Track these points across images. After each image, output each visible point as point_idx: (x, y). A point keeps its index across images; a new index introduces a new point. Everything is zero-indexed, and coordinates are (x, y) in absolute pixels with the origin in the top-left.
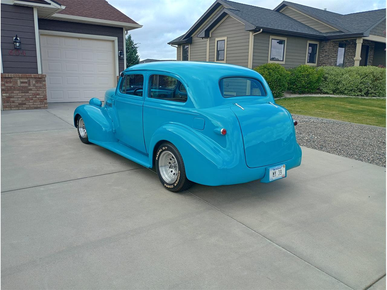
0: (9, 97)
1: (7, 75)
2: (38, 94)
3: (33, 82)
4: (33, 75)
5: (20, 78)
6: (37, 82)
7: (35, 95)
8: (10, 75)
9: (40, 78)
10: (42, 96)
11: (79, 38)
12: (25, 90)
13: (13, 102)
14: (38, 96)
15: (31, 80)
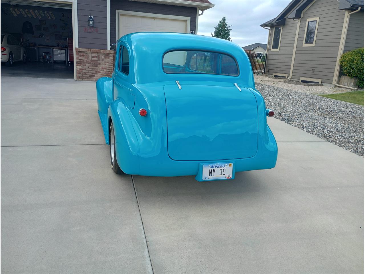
0: (82, 69)
1: (81, 50)
2: (106, 68)
3: (102, 57)
4: (102, 51)
5: (92, 53)
6: (105, 57)
7: (103, 69)
8: (83, 50)
9: (108, 54)
10: (109, 70)
11: (154, 18)
12: (95, 64)
13: (85, 74)
14: (105, 70)
15: (101, 55)
